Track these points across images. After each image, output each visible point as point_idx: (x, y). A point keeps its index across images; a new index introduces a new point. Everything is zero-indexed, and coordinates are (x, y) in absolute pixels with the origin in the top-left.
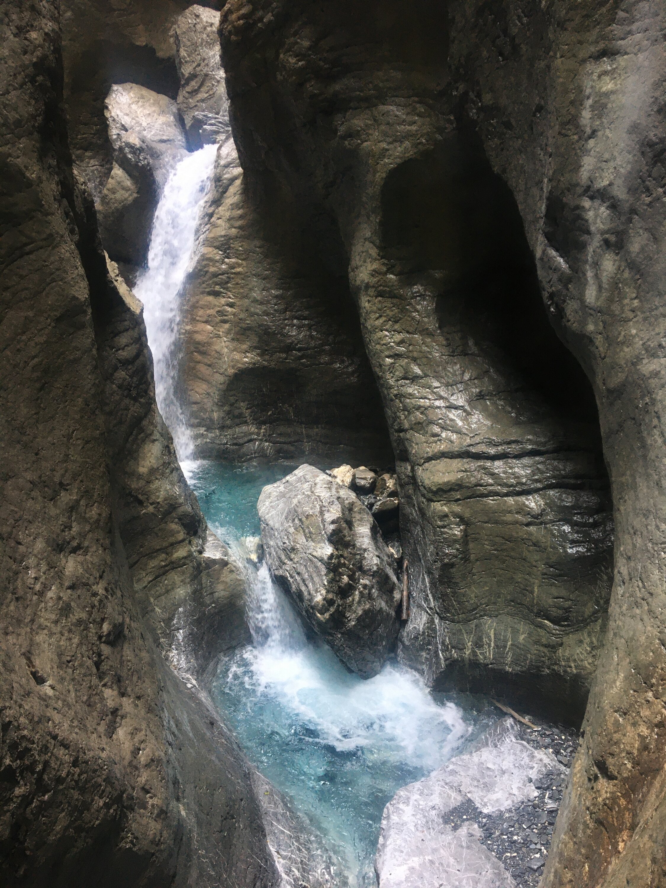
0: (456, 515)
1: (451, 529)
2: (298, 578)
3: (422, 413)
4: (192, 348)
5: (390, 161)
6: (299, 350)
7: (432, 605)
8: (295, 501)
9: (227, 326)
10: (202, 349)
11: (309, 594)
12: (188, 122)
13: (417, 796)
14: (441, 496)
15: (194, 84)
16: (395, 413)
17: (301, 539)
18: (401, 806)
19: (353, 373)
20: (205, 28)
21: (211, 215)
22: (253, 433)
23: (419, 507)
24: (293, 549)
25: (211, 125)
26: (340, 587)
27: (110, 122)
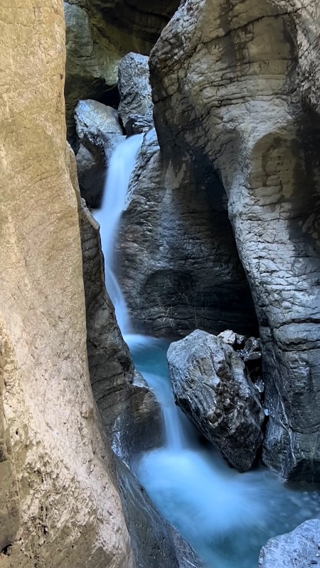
0: (303, 360)
1: (300, 369)
2: (196, 400)
3: (278, 294)
4: (124, 258)
5: (258, 134)
6: (193, 258)
7: (287, 422)
8: (194, 349)
9: (147, 244)
10: (130, 258)
11: (204, 410)
12: (125, 121)
13: (283, 543)
14: (293, 347)
15: (129, 99)
16: (259, 295)
17: (198, 374)
18: (272, 548)
19: (229, 273)
20: (137, 66)
21: (139, 176)
22: (162, 312)
23: (276, 357)
24: (193, 381)
25: (139, 122)
26: (224, 406)
27: (78, 122)
